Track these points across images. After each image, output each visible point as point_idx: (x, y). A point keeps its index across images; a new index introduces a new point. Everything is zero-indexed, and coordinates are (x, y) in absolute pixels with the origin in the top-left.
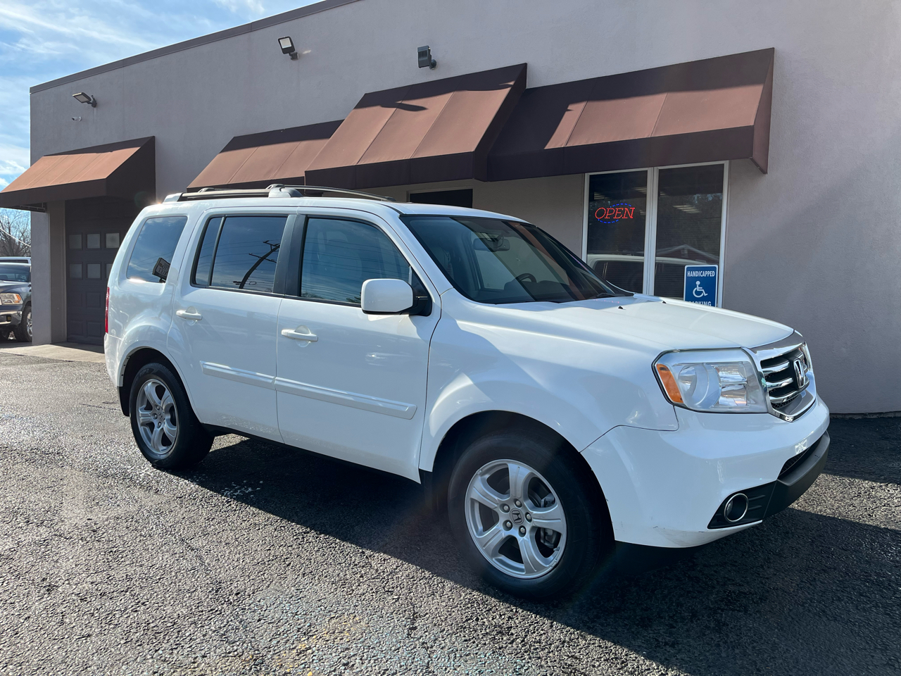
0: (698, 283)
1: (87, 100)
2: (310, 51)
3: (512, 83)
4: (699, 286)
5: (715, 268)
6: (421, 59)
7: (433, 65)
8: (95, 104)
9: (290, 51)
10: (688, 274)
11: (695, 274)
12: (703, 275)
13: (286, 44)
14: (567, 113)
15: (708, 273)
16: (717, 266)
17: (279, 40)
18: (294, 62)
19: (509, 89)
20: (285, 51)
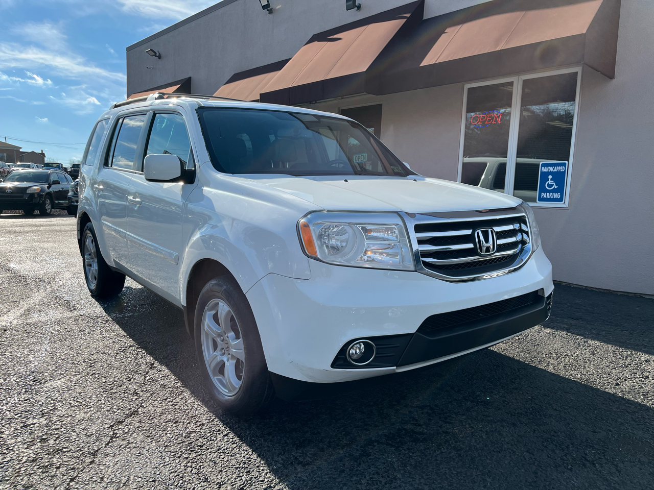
0: (550, 177)
1: (154, 54)
3: (408, 15)
4: (551, 180)
5: (566, 163)
6: (348, 4)
7: (358, 7)
8: (160, 57)
9: (268, 7)
10: (543, 169)
11: (548, 169)
12: (555, 170)
13: (265, 2)
14: (443, 35)
15: (559, 168)
16: (566, 162)
18: (271, 16)
19: (405, 20)
20: (264, 7)
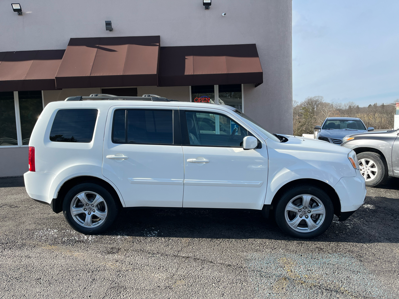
2: (31, 12)
3: (158, 44)
6: (108, 26)
7: (111, 30)
9: (19, 11)
13: (17, 7)
14: (186, 60)
17: (12, 4)
18: (20, 17)
19: (158, 47)
20: (15, 10)
